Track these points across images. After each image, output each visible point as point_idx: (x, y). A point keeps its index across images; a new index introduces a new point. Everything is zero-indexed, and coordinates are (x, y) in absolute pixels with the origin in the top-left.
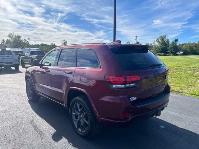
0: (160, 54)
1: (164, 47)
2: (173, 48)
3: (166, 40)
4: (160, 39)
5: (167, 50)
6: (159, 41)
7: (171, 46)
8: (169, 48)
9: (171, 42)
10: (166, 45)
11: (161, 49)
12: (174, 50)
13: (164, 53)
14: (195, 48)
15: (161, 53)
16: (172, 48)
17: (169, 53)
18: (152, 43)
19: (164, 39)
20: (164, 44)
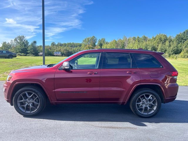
0: (20, 54)
1: (23, 47)
2: (33, 49)
3: (24, 41)
4: (19, 39)
5: (27, 51)
6: (17, 41)
7: (31, 47)
8: (29, 48)
9: (30, 44)
10: (25, 46)
11: (21, 49)
12: (33, 51)
13: (25, 53)
14: (50, 50)
15: (22, 53)
16: (31, 49)
17: (29, 53)
18: (10, 43)
19: (22, 40)
20: (24, 45)
